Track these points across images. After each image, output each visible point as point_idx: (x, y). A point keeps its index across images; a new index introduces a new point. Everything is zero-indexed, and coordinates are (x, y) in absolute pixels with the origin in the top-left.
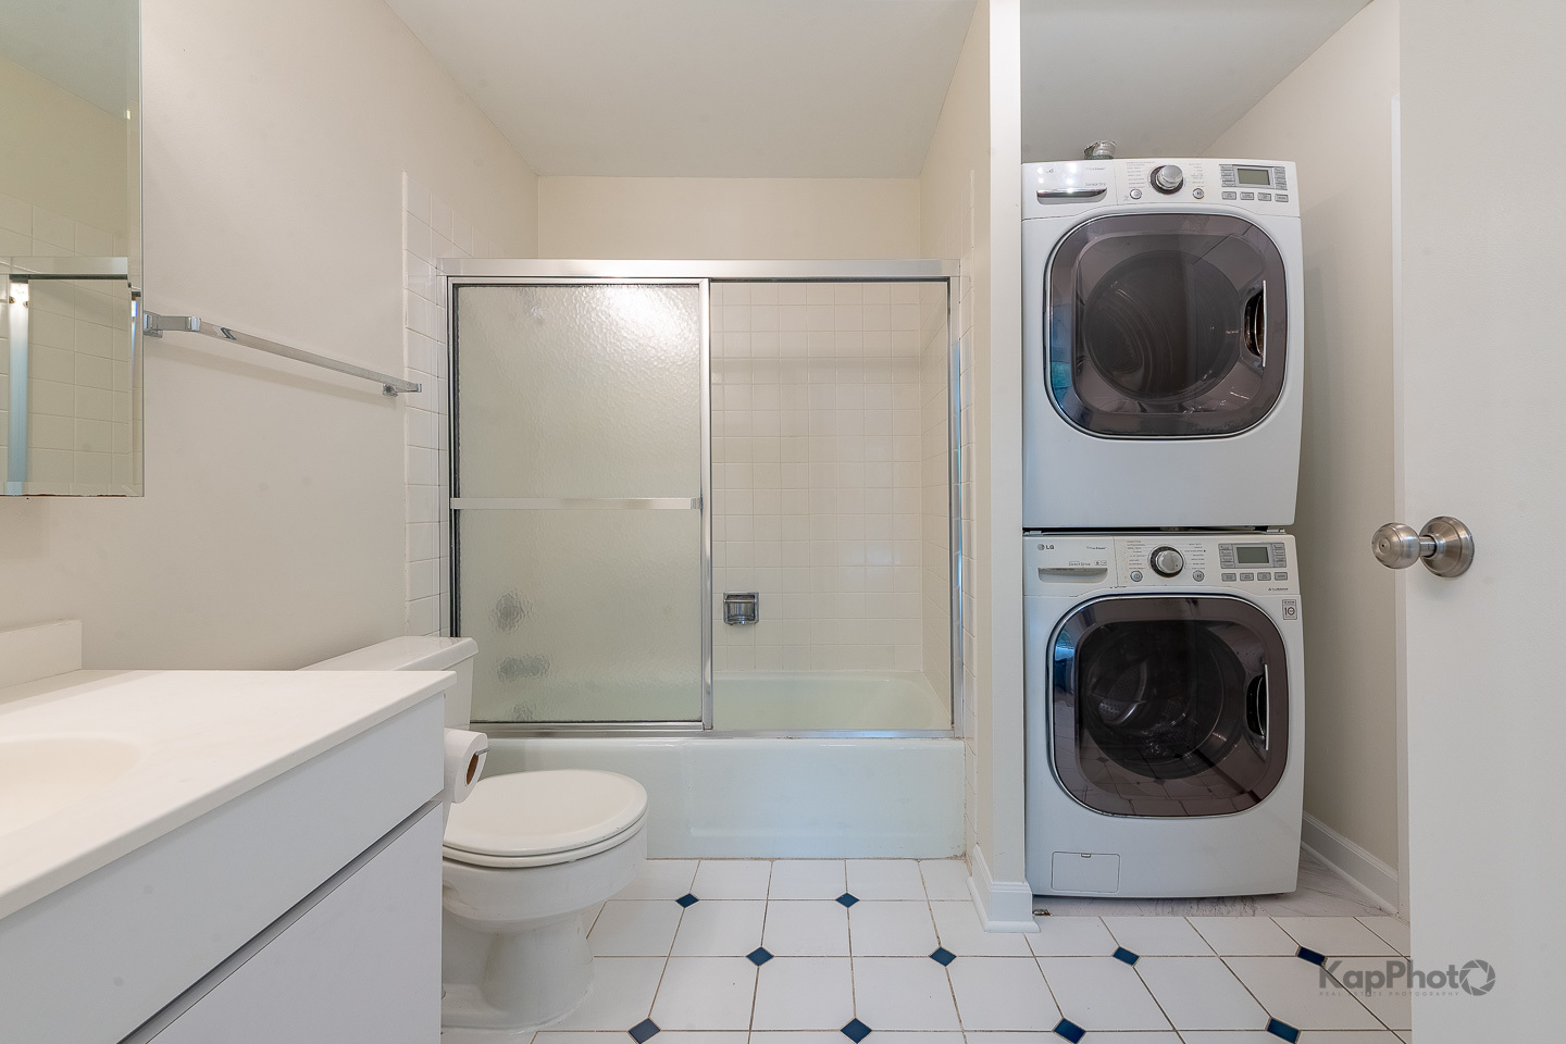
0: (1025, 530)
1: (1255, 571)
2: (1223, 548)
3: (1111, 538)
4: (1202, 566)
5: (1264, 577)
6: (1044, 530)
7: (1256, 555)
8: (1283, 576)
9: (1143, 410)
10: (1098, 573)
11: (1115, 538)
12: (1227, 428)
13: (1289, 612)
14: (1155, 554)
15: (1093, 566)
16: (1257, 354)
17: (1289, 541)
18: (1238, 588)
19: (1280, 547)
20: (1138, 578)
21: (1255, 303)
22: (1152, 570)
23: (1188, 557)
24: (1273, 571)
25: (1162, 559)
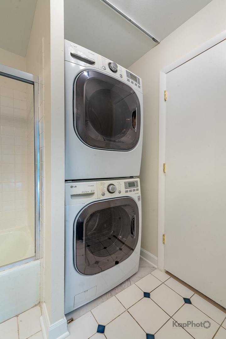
0: (66, 181)
1: (132, 189)
2: (125, 183)
3: (95, 182)
4: (120, 189)
5: (134, 190)
6: (72, 180)
7: (132, 185)
8: (137, 190)
9: (104, 140)
10: (92, 194)
11: (97, 182)
12: (127, 148)
13: (139, 199)
14: (109, 186)
15: (90, 192)
16: (134, 128)
17: (138, 180)
18: (128, 194)
19: (137, 182)
20: (103, 195)
21: (134, 114)
22: (108, 192)
23: (117, 186)
24: (136, 188)
25: (110, 188)
